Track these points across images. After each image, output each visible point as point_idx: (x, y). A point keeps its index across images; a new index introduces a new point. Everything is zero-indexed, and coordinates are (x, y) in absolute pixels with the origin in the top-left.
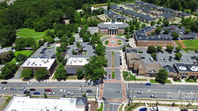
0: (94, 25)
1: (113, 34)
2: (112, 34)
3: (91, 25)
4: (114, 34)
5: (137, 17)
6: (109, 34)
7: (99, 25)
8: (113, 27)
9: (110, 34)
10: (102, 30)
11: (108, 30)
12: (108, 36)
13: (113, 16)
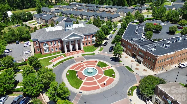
0: (20, 37)
1: (74, 50)
2: (71, 51)
3: (13, 38)
4: (77, 50)
5: (90, 17)
6: (66, 52)
7: (33, 36)
8: (74, 35)
9: (69, 51)
10: (46, 47)
11: (60, 44)
12: (64, 58)
13: (53, 20)
